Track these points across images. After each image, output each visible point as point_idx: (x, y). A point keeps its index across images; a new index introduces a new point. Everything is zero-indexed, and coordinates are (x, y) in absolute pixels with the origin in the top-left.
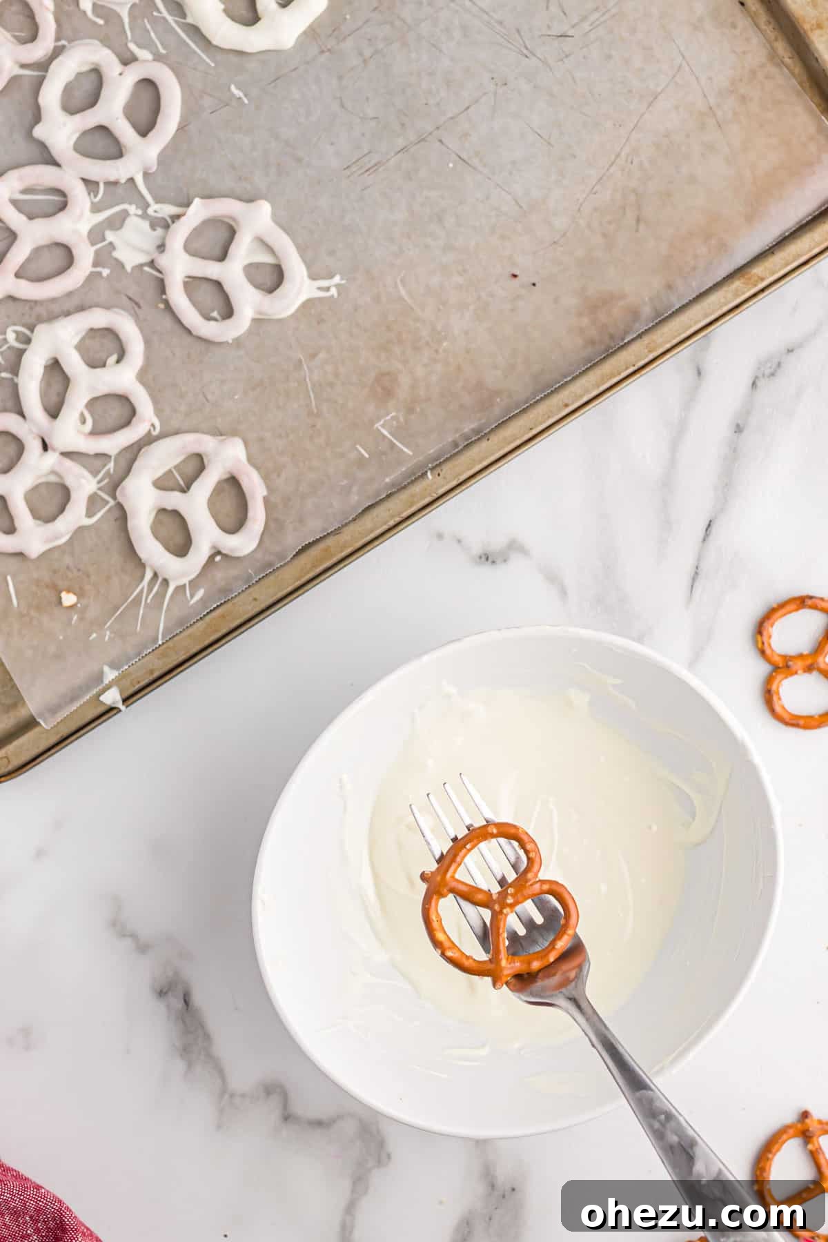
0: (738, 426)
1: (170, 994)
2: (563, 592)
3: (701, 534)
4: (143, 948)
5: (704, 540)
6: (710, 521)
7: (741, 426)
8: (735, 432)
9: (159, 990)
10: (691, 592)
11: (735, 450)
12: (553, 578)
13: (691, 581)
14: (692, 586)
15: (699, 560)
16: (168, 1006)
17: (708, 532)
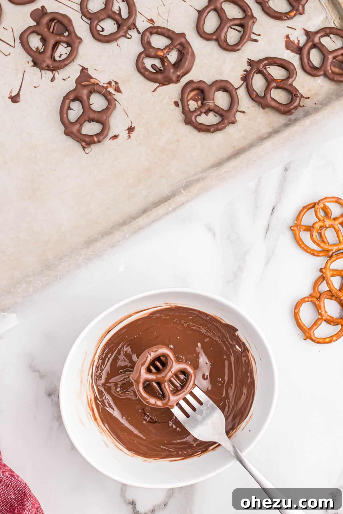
0: (286, 168)
1: (53, 395)
2: (214, 235)
3: (271, 211)
4: (42, 376)
5: (271, 214)
6: (274, 207)
7: (287, 168)
8: (285, 171)
9: (48, 393)
10: (266, 235)
11: (284, 178)
12: (210, 229)
13: (266, 231)
14: (266, 233)
15: (269, 222)
16: (52, 400)
17: (273, 211)
